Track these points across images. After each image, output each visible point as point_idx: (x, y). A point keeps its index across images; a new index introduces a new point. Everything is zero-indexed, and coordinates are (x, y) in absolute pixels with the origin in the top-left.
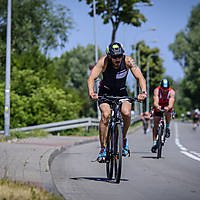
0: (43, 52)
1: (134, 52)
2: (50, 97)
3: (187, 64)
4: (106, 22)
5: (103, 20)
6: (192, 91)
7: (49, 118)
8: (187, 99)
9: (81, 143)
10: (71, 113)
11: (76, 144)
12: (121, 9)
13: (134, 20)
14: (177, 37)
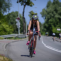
0: (2, 13)
1: (30, 14)
2: (5, 27)
3: (45, 18)
4: (22, 5)
5: (21, 4)
6: (47, 27)
7: (4, 34)
8: (45, 29)
9: (14, 42)
10: (10, 32)
11: (12, 42)
12: (26, 1)
13: (30, 5)
14: (43, 10)
